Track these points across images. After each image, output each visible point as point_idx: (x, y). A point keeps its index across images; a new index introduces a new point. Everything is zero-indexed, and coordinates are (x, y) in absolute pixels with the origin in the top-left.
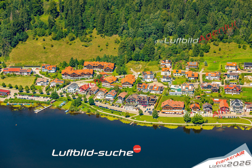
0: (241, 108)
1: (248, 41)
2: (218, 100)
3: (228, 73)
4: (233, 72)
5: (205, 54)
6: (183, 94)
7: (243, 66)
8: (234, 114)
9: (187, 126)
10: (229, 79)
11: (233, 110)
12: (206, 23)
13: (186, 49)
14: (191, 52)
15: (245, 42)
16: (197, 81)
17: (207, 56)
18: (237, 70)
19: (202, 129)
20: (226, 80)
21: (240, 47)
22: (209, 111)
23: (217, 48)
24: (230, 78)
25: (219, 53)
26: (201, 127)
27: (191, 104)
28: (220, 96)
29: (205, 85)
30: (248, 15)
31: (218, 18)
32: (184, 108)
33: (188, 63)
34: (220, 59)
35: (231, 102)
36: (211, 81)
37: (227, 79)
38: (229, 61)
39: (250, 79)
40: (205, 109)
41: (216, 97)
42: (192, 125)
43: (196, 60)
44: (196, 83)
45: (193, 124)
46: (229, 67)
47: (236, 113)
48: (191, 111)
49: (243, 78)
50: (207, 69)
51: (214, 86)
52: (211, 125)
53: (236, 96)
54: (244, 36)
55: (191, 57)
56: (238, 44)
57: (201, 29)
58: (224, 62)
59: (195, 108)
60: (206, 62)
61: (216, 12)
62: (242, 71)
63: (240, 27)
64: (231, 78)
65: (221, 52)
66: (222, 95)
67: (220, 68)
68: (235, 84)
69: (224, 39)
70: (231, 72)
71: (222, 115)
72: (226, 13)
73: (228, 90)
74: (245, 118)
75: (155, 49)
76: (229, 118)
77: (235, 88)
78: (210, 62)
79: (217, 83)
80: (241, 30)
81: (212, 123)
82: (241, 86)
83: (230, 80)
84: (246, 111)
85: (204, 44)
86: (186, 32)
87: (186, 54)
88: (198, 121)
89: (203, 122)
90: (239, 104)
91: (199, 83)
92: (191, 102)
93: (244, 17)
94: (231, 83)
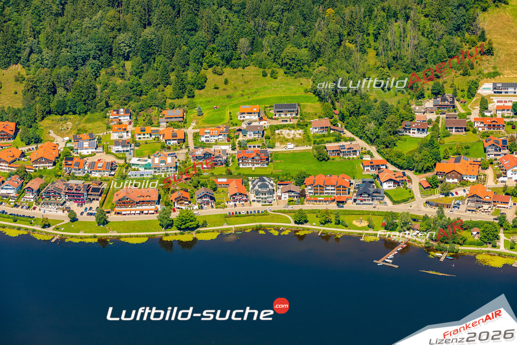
0: (272, 192)
1: (279, 61)
2: (225, 180)
3: (244, 126)
4: (254, 124)
5: (197, 92)
6: (157, 174)
7: (272, 112)
8: (257, 206)
9: (167, 235)
10: (246, 139)
11: (255, 199)
12: (195, 30)
13: (159, 84)
14: (169, 90)
15: (274, 64)
16: (184, 147)
17: (201, 96)
18: (261, 119)
19: (195, 239)
20: (239, 141)
21: (265, 75)
22: (208, 204)
23: (221, 79)
24: (248, 136)
25: (225, 90)
26: (194, 236)
27: (173, 192)
28: (229, 173)
29: (200, 152)
30: (277, 10)
31: (219, 19)
32: (159, 201)
33: (164, 112)
34: (227, 100)
35: (250, 183)
36: (210, 146)
37: (241, 138)
38: (245, 103)
39: (286, 136)
40: (200, 201)
41: (221, 176)
42: (176, 234)
43: (179, 106)
44: (181, 151)
45: (179, 231)
46: (245, 115)
47: (260, 204)
48: (173, 207)
49: (273, 134)
50: (203, 121)
51: (217, 154)
52: (213, 231)
53: (260, 170)
54: (272, 52)
55: (171, 101)
56: (262, 70)
57: (187, 42)
58: (236, 106)
59: (180, 200)
60: (199, 108)
61: (215, 7)
62: (270, 120)
63: (263, 36)
64: (250, 136)
65: (229, 87)
66: (233, 170)
67: (227, 117)
68: (259, 147)
69: (233, 61)
70: (249, 124)
71: (233, 210)
72: (234, 8)
73: (243, 159)
74: (278, 211)
75: (96, 90)
76: (248, 214)
77: (257, 155)
78: (208, 107)
79: (223, 147)
80: (265, 43)
81: (214, 226)
82: (269, 150)
83: (248, 141)
84: (280, 198)
85: (195, 73)
86: (158, 51)
87: (159, 95)
88: (188, 224)
89: (198, 226)
90: (267, 186)
91: (187, 150)
92: (172, 188)
93: (269, 15)
94: (250, 147)
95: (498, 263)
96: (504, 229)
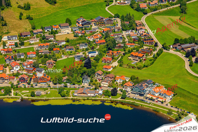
95: (11, 101)
96: (13, 89)
